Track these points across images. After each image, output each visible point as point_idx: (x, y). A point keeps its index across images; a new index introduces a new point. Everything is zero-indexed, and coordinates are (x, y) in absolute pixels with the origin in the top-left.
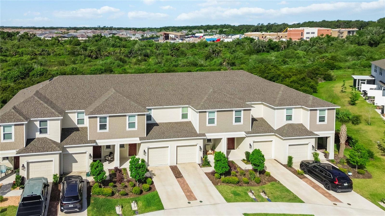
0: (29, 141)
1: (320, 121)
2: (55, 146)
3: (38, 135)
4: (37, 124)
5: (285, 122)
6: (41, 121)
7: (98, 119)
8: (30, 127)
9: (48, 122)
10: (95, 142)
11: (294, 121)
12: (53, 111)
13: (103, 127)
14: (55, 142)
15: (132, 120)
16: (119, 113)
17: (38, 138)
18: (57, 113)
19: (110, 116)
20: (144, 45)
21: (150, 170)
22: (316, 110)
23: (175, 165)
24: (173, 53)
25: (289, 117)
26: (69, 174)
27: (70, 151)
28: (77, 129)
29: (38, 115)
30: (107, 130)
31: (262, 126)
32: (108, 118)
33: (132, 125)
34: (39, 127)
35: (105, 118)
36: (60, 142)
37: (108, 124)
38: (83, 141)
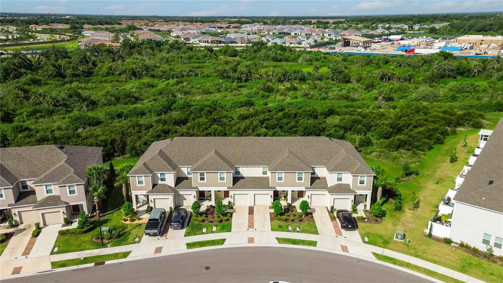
0: (154, 185)
1: (360, 184)
2: (170, 190)
3: (160, 182)
4: (159, 175)
5: (336, 182)
6: (161, 174)
7: (199, 174)
8: (154, 178)
9: (166, 174)
10: (197, 188)
11: (343, 182)
12: (169, 167)
13: (202, 179)
14: (170, 187)
15: (222, 175)
16: (213, 171)
17: (160, 184)
18: (171, 169)
19: (206, 173)
20: (309, 60)
21: (234, 208)
22: (358, 176)
23: (253, 206)
24: (333, 76)
25: (340, 179)
26: (180, 207)
27: (181, 193)
28: (187, 178)
29: (159, 169)
30: (205, 181)
31: (320, 184)
32: (205, 174)
33: (222, 179)
34: (160, 177)
35: (204, 173)
36: (174, 186)
37: (205, 177)
38: (190, 187)
